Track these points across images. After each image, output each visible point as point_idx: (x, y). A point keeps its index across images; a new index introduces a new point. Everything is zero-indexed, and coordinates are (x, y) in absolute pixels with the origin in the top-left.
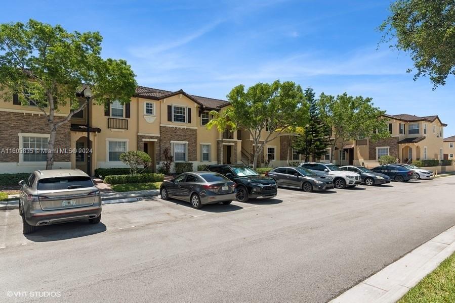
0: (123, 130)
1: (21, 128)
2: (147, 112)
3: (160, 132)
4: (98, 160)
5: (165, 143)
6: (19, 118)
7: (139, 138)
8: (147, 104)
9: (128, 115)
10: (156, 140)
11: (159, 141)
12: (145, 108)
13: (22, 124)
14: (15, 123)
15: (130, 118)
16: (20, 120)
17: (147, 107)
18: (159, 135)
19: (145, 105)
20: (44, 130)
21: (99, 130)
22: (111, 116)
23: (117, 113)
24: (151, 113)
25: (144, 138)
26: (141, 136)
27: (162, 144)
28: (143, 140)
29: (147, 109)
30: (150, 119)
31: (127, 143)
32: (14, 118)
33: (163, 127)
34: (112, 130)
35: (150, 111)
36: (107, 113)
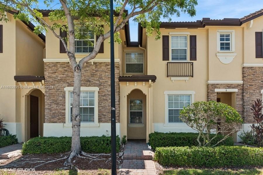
0: (187, 78)
1: (68, 81)
2: (222, 48)
3: (243, 77)
4: (154, 121)
5: (252, 94)
6: (65, 69)
7: (210, 88)
8: (221, 36)
9: (194, 57)
10: (236, 90)
11: (241, 91)
12: (219, 42)
13: (68, 76)
14: (62, 76)
15: (196, 60)
16: (66, 71)
17: (221, 40)
18: (241, 82)
19: (219, 38)
20: (90, 81)
21: (153, 79)
22: (171, 60)
23: (180, 55)
24: (228, 48)
25: (217, 88)
26: (212, 85)
27: (247, 96)
28: (217, 90)
29: (222, 44)
30: (226, 58)
31: (193, 96)
32: (60, 69)
33: (248, 68)
34: (172, 78)
35: (225, 46)
36: (165, 57)
